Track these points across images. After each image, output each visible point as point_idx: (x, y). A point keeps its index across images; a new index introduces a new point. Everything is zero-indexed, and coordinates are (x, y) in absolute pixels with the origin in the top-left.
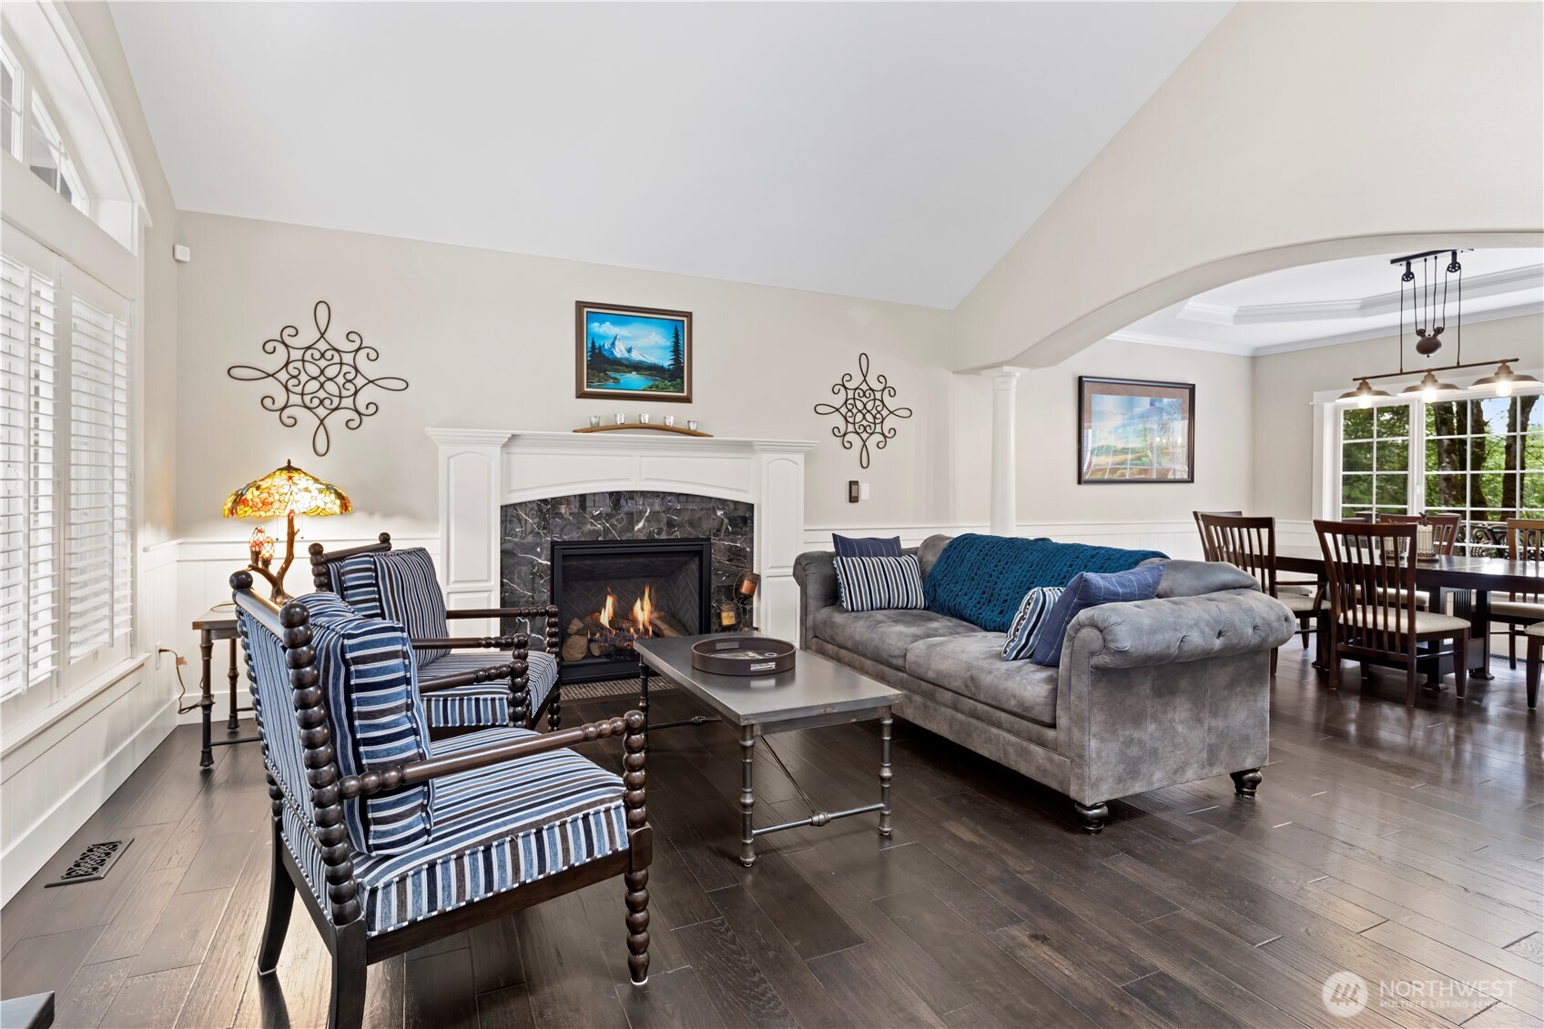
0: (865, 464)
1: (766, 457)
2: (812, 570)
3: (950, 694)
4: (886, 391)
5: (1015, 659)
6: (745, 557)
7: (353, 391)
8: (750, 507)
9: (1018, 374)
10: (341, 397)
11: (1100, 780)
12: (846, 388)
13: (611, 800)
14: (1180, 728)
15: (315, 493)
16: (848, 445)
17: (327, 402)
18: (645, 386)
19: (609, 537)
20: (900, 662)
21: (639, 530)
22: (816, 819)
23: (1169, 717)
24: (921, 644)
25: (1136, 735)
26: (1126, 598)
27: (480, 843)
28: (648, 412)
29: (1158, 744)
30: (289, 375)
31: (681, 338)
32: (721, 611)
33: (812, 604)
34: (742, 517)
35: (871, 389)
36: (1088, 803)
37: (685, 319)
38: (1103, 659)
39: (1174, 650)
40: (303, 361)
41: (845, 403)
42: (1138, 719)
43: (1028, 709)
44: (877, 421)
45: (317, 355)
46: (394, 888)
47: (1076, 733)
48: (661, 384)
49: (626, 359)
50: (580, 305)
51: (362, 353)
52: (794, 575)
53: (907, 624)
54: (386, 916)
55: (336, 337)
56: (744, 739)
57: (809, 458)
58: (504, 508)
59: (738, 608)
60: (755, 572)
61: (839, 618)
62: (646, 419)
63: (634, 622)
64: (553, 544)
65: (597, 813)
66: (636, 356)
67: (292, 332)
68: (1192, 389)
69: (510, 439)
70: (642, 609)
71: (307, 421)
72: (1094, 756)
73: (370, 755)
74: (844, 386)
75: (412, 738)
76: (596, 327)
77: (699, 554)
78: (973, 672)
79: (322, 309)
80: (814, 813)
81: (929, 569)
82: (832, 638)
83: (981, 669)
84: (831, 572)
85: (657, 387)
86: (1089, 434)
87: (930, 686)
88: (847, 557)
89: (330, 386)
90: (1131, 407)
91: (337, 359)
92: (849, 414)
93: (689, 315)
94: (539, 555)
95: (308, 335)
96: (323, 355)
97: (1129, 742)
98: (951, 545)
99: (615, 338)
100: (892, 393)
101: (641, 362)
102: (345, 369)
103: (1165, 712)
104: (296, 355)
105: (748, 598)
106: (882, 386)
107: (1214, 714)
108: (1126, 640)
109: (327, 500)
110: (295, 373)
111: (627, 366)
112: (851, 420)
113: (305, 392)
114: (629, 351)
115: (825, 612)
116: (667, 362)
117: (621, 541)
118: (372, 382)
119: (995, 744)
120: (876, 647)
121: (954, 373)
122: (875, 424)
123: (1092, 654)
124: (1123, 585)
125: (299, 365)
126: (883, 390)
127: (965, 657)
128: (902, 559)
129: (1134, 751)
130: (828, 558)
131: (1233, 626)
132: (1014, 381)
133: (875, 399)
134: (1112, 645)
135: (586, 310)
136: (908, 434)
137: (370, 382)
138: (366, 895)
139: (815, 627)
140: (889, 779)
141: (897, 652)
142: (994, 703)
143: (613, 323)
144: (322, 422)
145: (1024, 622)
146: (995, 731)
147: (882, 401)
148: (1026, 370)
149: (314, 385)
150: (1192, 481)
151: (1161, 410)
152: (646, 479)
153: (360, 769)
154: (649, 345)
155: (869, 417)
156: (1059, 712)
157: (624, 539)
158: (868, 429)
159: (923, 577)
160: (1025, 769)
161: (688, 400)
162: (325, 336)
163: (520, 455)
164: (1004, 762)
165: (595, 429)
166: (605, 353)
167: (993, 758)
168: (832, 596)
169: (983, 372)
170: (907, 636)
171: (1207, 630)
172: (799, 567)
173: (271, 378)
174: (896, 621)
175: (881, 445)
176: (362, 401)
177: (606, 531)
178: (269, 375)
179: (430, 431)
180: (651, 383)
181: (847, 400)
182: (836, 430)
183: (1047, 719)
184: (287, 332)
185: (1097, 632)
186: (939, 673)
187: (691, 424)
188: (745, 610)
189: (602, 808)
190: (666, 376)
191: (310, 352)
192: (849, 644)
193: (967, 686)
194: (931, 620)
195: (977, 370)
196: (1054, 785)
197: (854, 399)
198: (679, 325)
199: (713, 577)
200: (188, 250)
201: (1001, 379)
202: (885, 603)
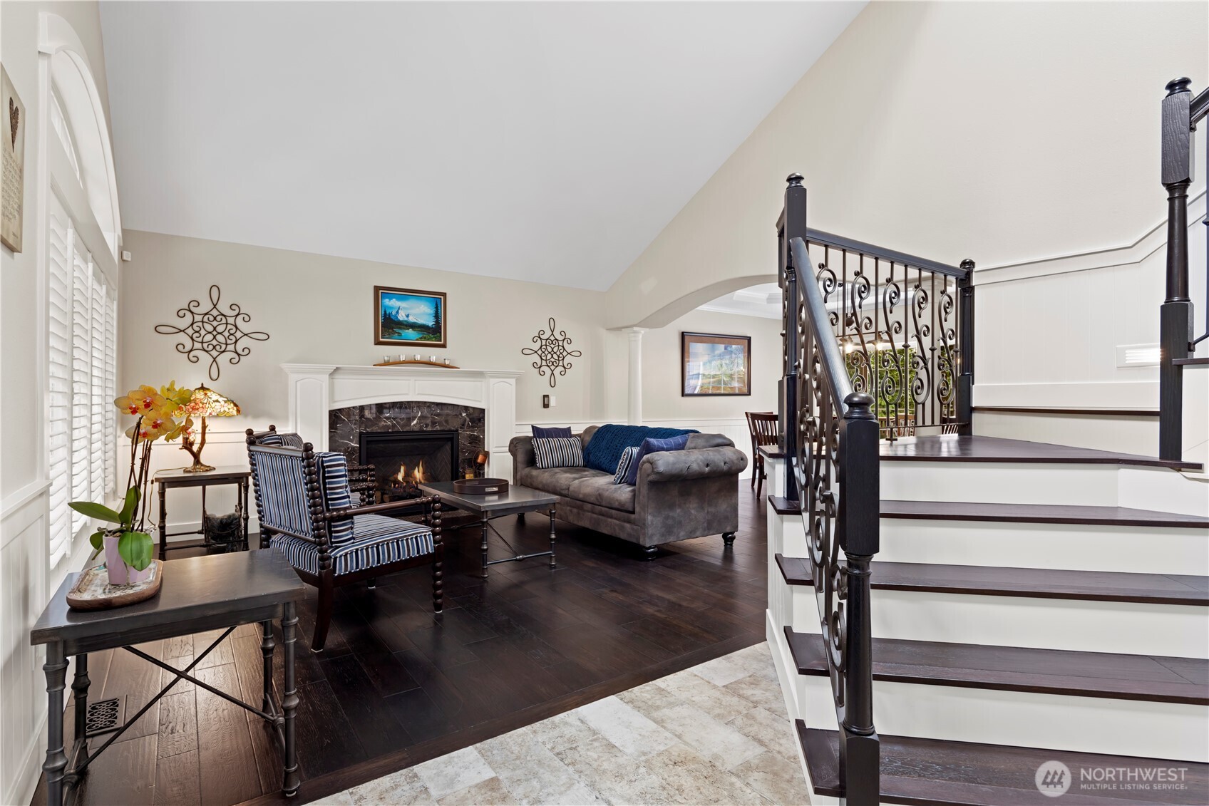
0: (553, 385)
1: (492, 381)
2: (519, 446)
3: (590, 505)
4: (566, 340)
5: (619, 483)
6: (480, 441)
7: (234, 340)
8: (483, 411)
9: (643, 332)
10: (226, 344)
11: (653, 535)
12: (541, 339)
13: (426, 532)
14: (693, 512)
15: (223, 403)
16: (542, 373)
17: (218, 347)
18: (418, 338)
19: (396, 429)
20: (565, 492)
21: (414, 425)
22: (518, 557)
23: (687, 506)
24: (577, 481)
25: (671, 514)
26: (667, 450)
27: (375, 544)
28: (419, 353)
29: (682, 519)
30: (194, 331)
31: (439, 308)
32: (465, 473)
33: (520, 466)
34: (477, 417)
35: (556, 339)
36: (647, 546)
37: (442, 297)
38: (652, 477)
39: (685, 472)
40: (203, 322)
41: (541, 348)
42: (671, 506)
43: (623, 505)
44: (560, 359)
45: (211, 318)
46: (343, 557)
47: (642, 513)
48: (428, 337)
49: (406, 321)
50: (377, 289)
51: (240, 318)
52: (510, 451)
53: (571, 473)
54: (340, 569)
55: (224, 307)
56: (483, 518)
57: (519, 380)
58: (331, 412)
59: (475, 472)
60: (486, 450)
61: (535, 472)
62: (418, 358)
63: (415, 478)
64: (361, 434)
65: (421, 536)
66: (412, 319)
67: (196, 304)
68: (749, 339)
69: (335, 370)
70: (419, 471)
71: (205, 359)
72: (650, 523)
73: (333, 505)
74: (539, 337)
75: (347, 499)
76: (387, 302)
77: (451, 439)
78: (600, 491)
79: (215, 290)
80: (517, 555)
81: (586, 444)
82: (531, 485)
83: (603, 489)
84: (530, 447)
85: (425, 338)
86: (689, 366)
87: (581, 502)
88: (539, 438)
89: (220, 338)
90: (713, 350)
91: (224, 321)
92: (543, 354)
93: (444, 295)
94: (352, 441)
95: (206, 306)
96: (215, 319)
97: (667, 517)
98: (598, 431)
99: (399, 309)
100: (569, 342)
101: (414, 323)
102: (229, 327)
103: (685, 503)
104: (198, 318)
105: (483, 465)
106: (563, 338)
107: (710, 505)
108: (661, 468)
109: (229, 407)
110: (197, 329)
111: (406, 326)
112: (544, 358)
113: (204, 341)
114: (408, 316)
115: (527, 470)
116: (430, 322)
117: (403, 432)
118: (246, 335)
119: (611, 527)
120: (554, 486)
121: (607, 329)
122: (559, 360)
123: (648, 475)
124: (666, 444)
125: (200, 324)
126: (564, 340)
127: (597, 485)
128: (571, 440)
129: (670, 522)
130: (528, 440)
131: (714, 462)
132: (641, 336)
133: (559, 346)
134: (655, 470)
135: (381, 291)
136: (579, 366)
137: (245, 335)
138: (332, 560)
139: (521, 479)
140: (554, 539)
141: (564, 487)
142: (609, 506)
143: (398, 299)
144: (215, 359)
145: (623, 465)
146: (610, 520)
147: (563, 347)
148: (647, 330)
149: (209, 337)
150: (750, 395)
151: (731, 352)
152: (418, 394)
153: (328, 510)
154: (420, 313)
155: (555, 356)
156: (636, 505)
157: (405, 430)
158: (555, 363)
159: (583, 449)
160: (623, 536)
161: (444, 346)
162: (217, 307)
163: (340, 381)
164: (614, 535)
165: (386, 364)
166: (393, 318)
167: (609, 534)
168: (531, 461)
169: (623, 330)
170: (570, 478)
171: (701, 463)
172: (512, 445)
173: (182, 333)
174: (566, 472)
175: (563, 373)
176: (239, 347)
177: (394, 426)
178: (181, 331)
179: (285, 366)
180: (421, 336)
181: (542, 346)
182: (535, 364)
183: (631, 509)
184: (192, 305)
185: (650, 465)
186: (585, 495)
187: (446, 361)
188: (480, 473)
189: (423, 534)
190: (431, 331)
191: (207, 317)
192: (540, 486)
193: (597, 499)
194: (585, 471)
195: (620, 329)
196: (634, 540)
197: (546, 345)
198: (438, 301)
199: (460, 453)
200: (130, 253)
201: (632, 335)
202: (561, 464)
